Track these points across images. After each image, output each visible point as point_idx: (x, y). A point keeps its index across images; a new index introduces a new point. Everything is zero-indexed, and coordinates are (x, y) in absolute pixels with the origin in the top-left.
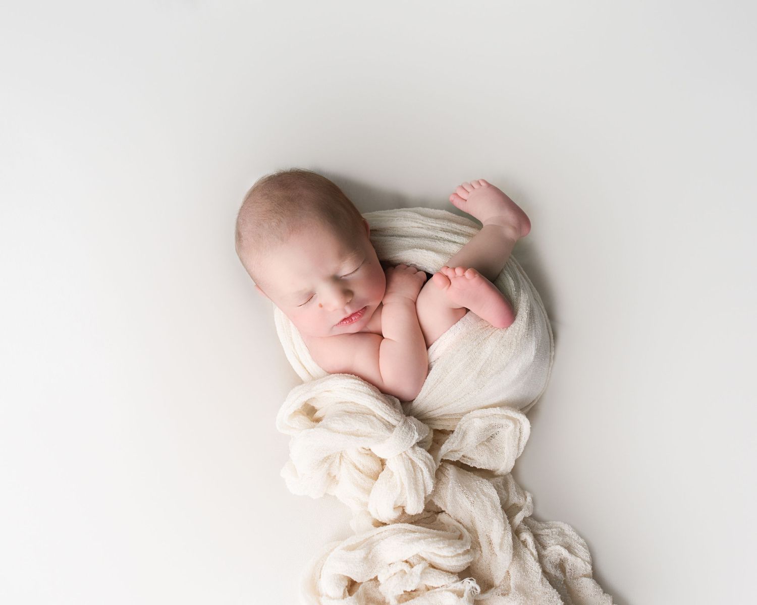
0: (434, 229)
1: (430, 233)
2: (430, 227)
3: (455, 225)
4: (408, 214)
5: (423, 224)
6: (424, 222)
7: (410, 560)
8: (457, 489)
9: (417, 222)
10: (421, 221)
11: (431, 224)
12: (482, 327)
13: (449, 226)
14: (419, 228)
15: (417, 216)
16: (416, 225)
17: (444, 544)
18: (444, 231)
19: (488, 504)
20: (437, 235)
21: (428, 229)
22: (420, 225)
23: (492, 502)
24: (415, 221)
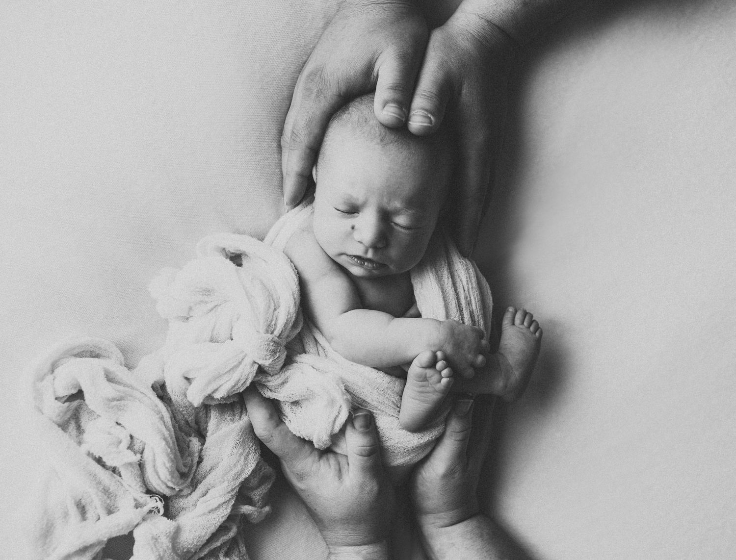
0: (469, 304)
1: (463, 301)
2: (469, 299)
3: (482, 323)
4: (471, 270)
5: (468, 289)
6: (471, 290)
7: (135, 441)
8: (234, 434)
9: (467, 284)
10: (470, 287)
11: (472, 298)
12: (395, 402)
13: (478, 317)
14: (464, 288)
15: (474, 280)
16: (465, 283)
17: (171, 467)
18: (471, 315)
19: (239, 468)
20: (464, 310)
21: (466, 298)
22: (466, 289)
23: (243, 470)
24: (467, 281)
